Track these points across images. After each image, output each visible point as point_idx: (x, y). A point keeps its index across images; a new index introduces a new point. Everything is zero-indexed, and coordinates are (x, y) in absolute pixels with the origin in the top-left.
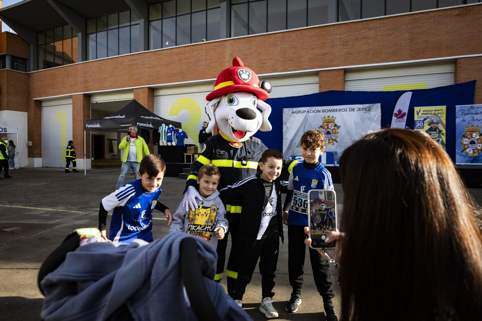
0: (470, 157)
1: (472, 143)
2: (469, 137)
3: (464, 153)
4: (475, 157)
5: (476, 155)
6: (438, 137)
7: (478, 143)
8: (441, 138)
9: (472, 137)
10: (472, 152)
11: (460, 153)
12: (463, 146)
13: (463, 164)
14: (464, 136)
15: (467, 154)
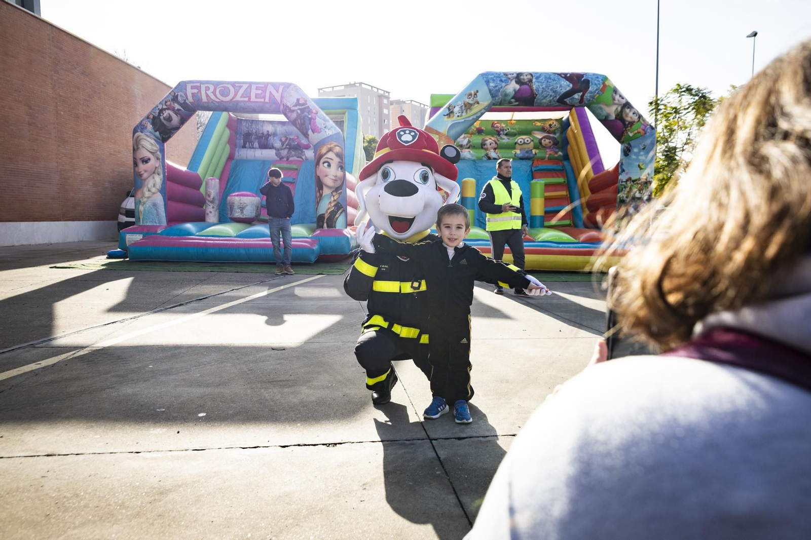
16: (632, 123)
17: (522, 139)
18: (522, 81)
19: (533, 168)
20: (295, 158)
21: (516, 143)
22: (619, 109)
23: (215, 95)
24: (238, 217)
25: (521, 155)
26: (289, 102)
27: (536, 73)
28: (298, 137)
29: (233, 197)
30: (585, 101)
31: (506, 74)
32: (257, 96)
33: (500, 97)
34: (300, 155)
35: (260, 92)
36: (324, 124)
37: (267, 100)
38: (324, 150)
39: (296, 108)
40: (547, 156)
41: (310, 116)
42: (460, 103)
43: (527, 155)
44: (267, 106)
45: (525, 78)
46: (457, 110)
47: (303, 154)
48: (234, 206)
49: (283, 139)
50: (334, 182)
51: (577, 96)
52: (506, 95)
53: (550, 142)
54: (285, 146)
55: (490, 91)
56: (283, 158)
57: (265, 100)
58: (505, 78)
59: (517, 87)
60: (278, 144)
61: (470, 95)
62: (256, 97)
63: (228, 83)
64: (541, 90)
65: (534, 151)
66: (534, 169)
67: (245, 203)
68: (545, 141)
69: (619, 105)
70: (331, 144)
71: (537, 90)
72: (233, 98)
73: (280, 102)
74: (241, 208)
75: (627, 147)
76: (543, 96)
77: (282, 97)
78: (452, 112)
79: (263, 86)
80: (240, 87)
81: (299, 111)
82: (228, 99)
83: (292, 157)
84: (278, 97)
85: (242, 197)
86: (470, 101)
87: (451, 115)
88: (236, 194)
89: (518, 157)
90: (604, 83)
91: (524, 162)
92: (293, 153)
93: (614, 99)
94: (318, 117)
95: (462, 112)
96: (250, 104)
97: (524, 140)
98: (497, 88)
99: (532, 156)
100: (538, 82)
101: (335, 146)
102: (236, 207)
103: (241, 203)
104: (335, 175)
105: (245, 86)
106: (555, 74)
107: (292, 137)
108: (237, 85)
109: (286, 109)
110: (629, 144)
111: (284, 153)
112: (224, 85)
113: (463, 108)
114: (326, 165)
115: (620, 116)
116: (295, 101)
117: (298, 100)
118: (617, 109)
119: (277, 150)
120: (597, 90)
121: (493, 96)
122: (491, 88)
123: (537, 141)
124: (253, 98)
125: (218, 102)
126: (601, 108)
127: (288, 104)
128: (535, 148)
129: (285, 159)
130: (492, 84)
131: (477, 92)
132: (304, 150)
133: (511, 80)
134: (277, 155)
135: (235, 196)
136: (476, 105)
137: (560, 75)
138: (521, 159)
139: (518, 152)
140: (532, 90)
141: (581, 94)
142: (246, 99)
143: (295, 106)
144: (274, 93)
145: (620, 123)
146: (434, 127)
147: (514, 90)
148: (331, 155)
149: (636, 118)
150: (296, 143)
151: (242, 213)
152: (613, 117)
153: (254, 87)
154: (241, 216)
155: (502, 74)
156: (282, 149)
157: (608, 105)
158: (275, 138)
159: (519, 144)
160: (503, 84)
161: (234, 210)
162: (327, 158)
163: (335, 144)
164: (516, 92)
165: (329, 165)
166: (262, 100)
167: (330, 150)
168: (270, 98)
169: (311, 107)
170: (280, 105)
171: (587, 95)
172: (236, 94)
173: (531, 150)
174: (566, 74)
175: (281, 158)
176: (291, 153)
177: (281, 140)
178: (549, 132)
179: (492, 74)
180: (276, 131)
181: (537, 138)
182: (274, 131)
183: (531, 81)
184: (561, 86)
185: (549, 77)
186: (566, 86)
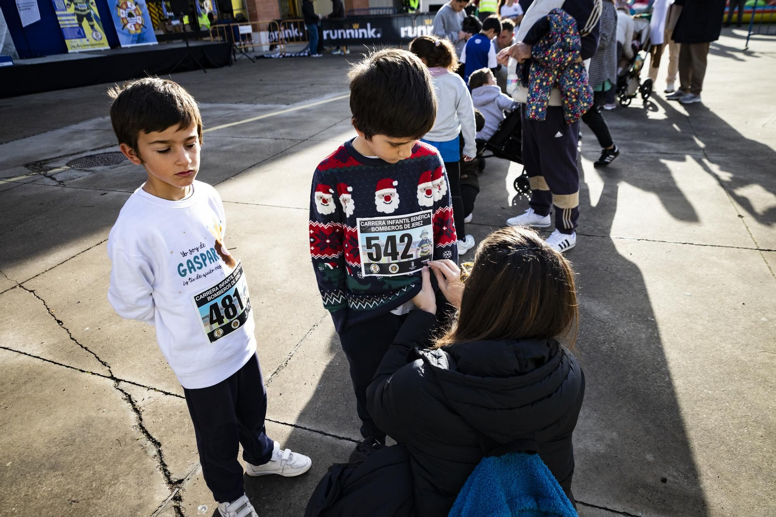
0: (134, 36)
1: (130, 15)
2: (124, 6)
3: (125, 31)
4: (140, 35)
5: (139, 31)
6: (88, 8)
7: (137, 15)
8: (92, 9)
9: (127, 7)
10: (133, 29)
11: (121, 30)
12: (121, 21)
13: (129, 46)
14: (118, 6)
15: (129, 31)
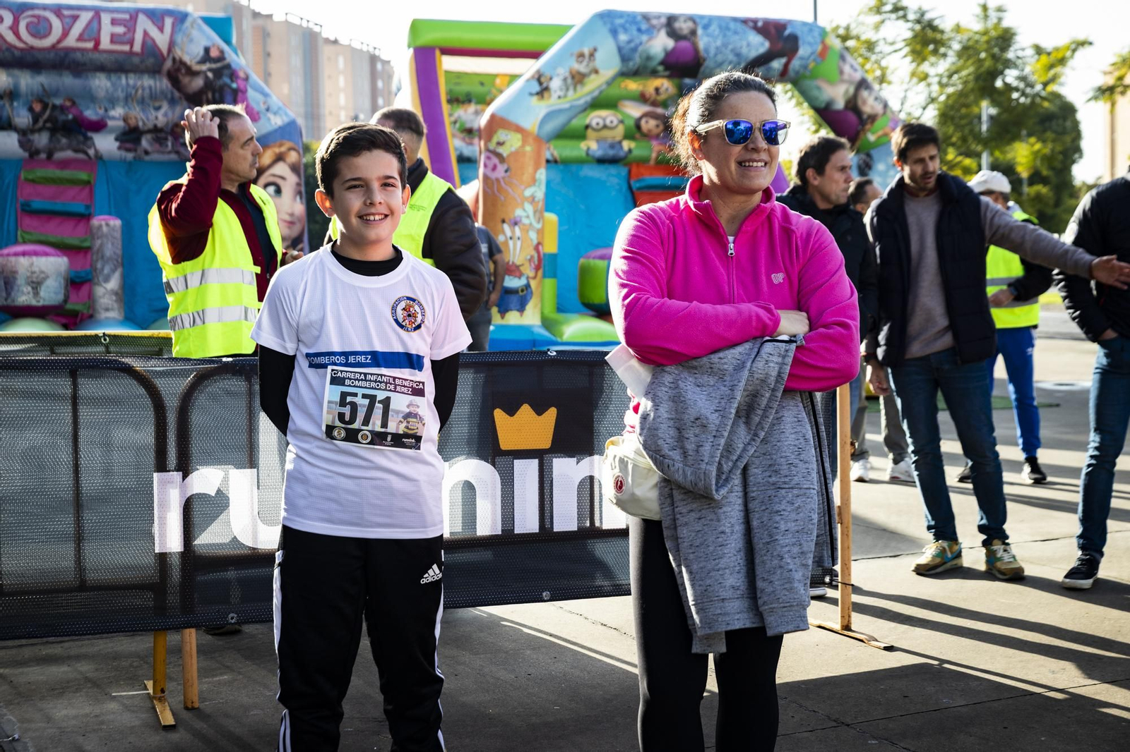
16: (873, 118)
17: (600, 117)
18: (679, 32)
19: (632, 182)
20: (69, 154)
21: (587, 127)
22: (852, 90)
23: (17, 34)
24: (26, 303)
25: (599, 153)
26: (188, 54)
27: (702, 17)
28: (74, 103)
29: (13, 259)
30: (791, 73)
31: (646, 17)
32: (114, 39)
33: (637, 60)
34: (82, 146)
35: (120, 30)
36: (264, 103)
37: (137, 47)
38: (267, 158)
39: (204, 67)
40: (654, 155)
41: (234, 85)
42: (563, 71)
43: (611, 153)
44: (136, 60)
45: (684, 27)
46: (555, 84)
47: (89, 143)
48: (15, 278)
49: (37, 107)
50: (289, 228)
51: (777, 64)
52: (649, 58)
53: (657, 126)
54: (40, 124)
55: (620, 49)
56: (37, 152)
57: (132, 46)
58: (643, 22)
59: (670, 43)
60: (23, 118)
61: (581, 55)
62: (112, 41)
63: (45, 7)
64: (712, 52)
65: (626, 145)
66: (635, 185)
67: (42, 272)
68: (647, 122)
69: (850, 82)
70: (281, 145)
71: (707, 50)
72: (59, 41)
73: (165, 51)
74: (33, 282)
75: (865, 162)
76: (716, 62)
77: (172, 45)
78: (547, 89)
79: (127, 16)
80: (76, 18)
81: (210, 75)
82: (47, 42)
83: (62, 149)
84: (162, 40)
85: (34, 259)
86: (582, 68)
87: (546, 94)
88: (19, 248)
89: (593, 157)
90: (823, 42)
91: (613, 170)
92: (64, 141)
93: (841, 72)
94: (251, 87)
95: (567, 89)
96: (96, 56)
97: (604, 119)
98: (632, 45)
99: (622, 154)
100: (708, 35)
101: (290, 149)
102: (21, 281)
103: (33, 273)
104: (290, 211)
105: (85, 17)
106: (735, 20)
107: (58, 102)
108: (66, 13)
109: (178, 70)
110: (869, 155)
111: (42, 140)
112: (37, 12)
113: (569, 81)
114: (271, 189)
115: (853, 105)
116: (202, 52)
117: (207, 50)
118: (847, 91)
119: (23, 133)
120: (812, 53)
121: (624, 58)
122: (622, 44)
123: (631, 123)
124: (105, 43)
125: (22, 50)
126: (819, 88)
127: (187, 59)
128: (628, 136)
129: (43, 156)
130: (623, 37)
131: (595, 50)
132: (90, 134)
133: (659, 30)
134: (22, 144)
135: (16, 254)
136: (593, 76)
137: (745, 21)
138: (601, 161)
139: (594, 146)
140: (696, 50)
141: (783, 60)
142: (90, 45)
143: (203, 61)
144: (154, 32)
145: (852, 117)
146: (514, 118)
147: (665, 50)
148: (281, 169)
149: (879, 108)
150: (70, 117)
151: (36, 294)
152: (840, 104)
153: (106, 19)
154: (34, 303)
155: (639, 18)
156: (33, 131)
157: (831, 83)
158: (15, 104)
159: (594, 130)
160: (644, 38)
161: (16, 288)
162: (274, 175)
163: (288, 144)
164: (669, 54)
165: (278, 191)
166: (126, 48)
167: (279, 158)
168: (144, 44)
169: (233, 66)
170: (164, 59)
171: (796, 64)
172: (65, 34)
173: (620, 142)
174: (755, 21)
175: (34, 153)
176: (59, 141)
177: (31, 109)
178: (654, 104)
179: (621, 15)
180: (16, 86)
181: (629, 117)
182: (12, 87)
183: (693, 33)
184: (748, 45)
185: (728, 25)
186: (757, 45)
